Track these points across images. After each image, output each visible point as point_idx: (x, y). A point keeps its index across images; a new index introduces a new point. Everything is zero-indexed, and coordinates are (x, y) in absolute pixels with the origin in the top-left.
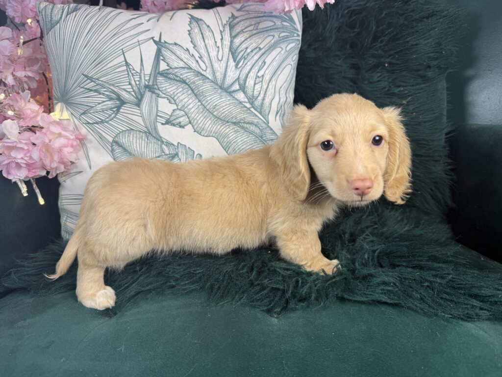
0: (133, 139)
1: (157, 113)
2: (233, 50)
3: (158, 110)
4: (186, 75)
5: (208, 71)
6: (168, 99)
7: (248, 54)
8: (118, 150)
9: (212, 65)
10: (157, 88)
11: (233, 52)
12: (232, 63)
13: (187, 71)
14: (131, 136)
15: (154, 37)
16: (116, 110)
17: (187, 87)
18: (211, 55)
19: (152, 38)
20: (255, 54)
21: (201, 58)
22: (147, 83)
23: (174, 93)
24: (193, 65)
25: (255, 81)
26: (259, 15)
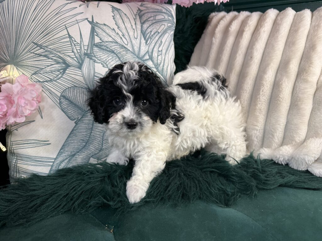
0: (77, 94)
1: (94, 74)
2: (143, 32)
3: (95, 72)
4: (114, 47)
5: (129, 45)
6: (102, 64)
7: (152, 36)
8: (65, 102)
9: (131, 41)
10: (94, 56)
11: (143, 33)
12: (143, 41)
13: (114, 44)
14: (75, 91)
15: (88, 18)
16: (62, 72)
17: (115, 55)
18: (130, 34)
19: (87, 19)
20: (156, 36)
21: (123, 36)
22: (86, 52)
23: (106, 60)
24: (119, 40)
25: (158, 54)
26: (155, 11)
